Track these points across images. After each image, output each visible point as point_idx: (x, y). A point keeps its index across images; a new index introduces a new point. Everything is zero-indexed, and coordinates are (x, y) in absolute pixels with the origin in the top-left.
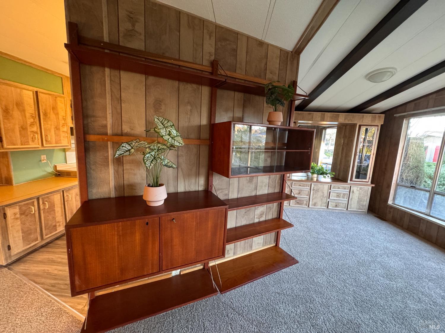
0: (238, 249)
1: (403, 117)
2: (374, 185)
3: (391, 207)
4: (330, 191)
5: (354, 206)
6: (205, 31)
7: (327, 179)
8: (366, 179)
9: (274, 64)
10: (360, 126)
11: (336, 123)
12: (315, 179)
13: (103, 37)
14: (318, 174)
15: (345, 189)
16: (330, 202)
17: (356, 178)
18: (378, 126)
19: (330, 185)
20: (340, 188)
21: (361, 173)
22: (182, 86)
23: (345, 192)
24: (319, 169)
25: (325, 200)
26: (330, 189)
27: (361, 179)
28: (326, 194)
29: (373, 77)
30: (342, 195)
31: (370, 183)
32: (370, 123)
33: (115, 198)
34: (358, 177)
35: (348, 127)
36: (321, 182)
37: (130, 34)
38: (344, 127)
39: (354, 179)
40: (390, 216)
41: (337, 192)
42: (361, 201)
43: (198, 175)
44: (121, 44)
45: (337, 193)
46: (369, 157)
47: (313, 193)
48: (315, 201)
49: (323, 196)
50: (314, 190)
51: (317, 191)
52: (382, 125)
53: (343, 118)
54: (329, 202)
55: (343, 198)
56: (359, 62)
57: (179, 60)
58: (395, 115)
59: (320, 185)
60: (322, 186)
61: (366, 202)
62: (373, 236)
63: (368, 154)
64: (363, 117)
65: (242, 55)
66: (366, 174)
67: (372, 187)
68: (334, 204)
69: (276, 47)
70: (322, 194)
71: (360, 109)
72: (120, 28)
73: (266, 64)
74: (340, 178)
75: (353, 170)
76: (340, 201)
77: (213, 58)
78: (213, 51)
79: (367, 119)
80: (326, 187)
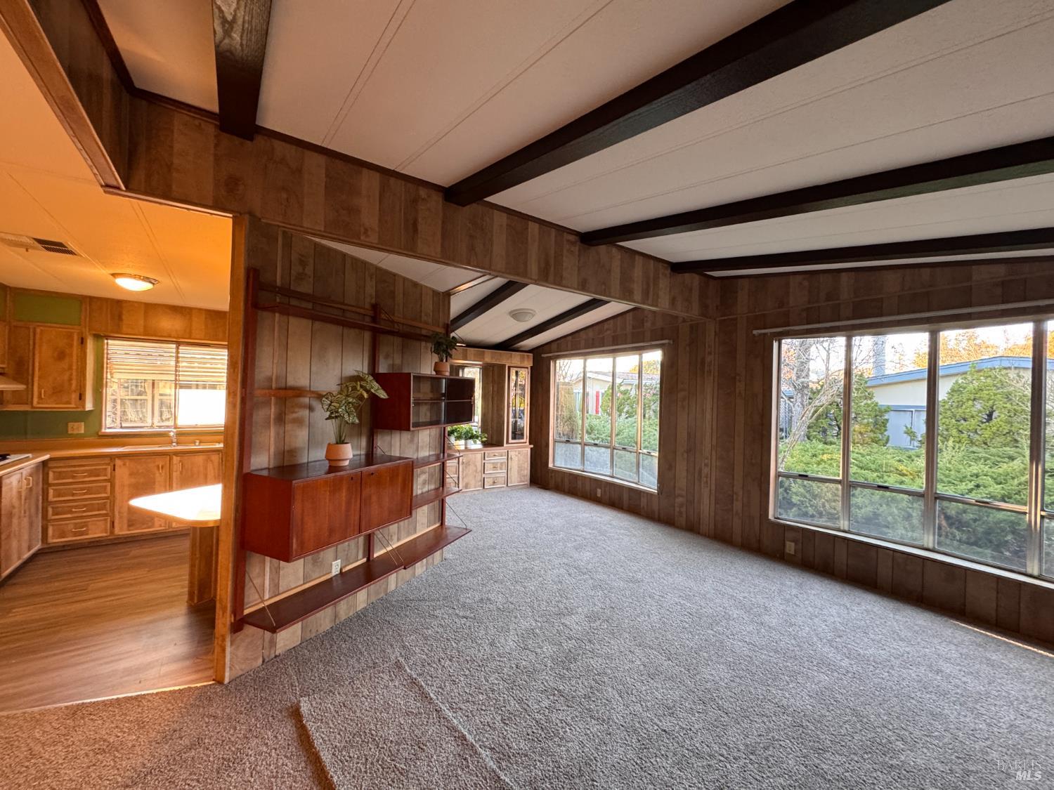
0: (403, 533)
1: (550, 359)
2: (532, 446)
3: (553, 471)
4: (483, 461)
5: (515, 479)
6: (367, 273)
7: (478, 445)
8: (523, 438)
9: (428, 305)
10: (509, 368)
11: (481, 363)
12: (463, 448)
13: (276, 281)
14: (466, 439)
15: (502, 456)
16: (486, 479)
17: (512, 439)
18: (527, 368)
19: (483, 452)
20: (496, 455)
21: (517, 434)
22: (346, 331)
23: (502, 461)
24: (467, 432)
25: (479, 478)
26: (484, 459)
27: (519, 439)
28: (479, 468)
29: (516, 315)
30: (499, 465)
31: (528, 443)
32: (519, 364)
33: (274, 467)
34: (514, 438)
35: (496, 368)
36: (471, 450)
37: (301, 277)
38: (491, 368)
39: (511, 441)
40: (552, 483)
41: (493, 461)
42: (521, 470)
43: (360, 435)
44: (292, 288)
45: (493, 463)
46: (523, 411)
47: (463, 469)
48: (466, 480)
49: (476, 471)
50: (463, 463)
51: (468, 464)
52: (531, 367)
53: (489, 357)
54: (484, 478)
55: (501, 469)
56: (502, 303)
57: (343, 303)
58: (543, 355)
59: (470, 455)
60: (473, 455)
61: (527, 472)
62: (537, 506)
63: (522, 408)
64: (511, 357)
65: (399, 297)
66: (522, 434)
67: (531, 449)
68: (491, 481)
69: (430, 288)
70: (474, 468)
71: (508, 346)
72: (292, 271)
73: (421, 306)
74: (494, 442)
75: (508, 430)
76: (498, 475)
77: (373, 301)
78: (374, 294)
79: (515, 359)
80: (479, 456)
